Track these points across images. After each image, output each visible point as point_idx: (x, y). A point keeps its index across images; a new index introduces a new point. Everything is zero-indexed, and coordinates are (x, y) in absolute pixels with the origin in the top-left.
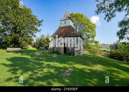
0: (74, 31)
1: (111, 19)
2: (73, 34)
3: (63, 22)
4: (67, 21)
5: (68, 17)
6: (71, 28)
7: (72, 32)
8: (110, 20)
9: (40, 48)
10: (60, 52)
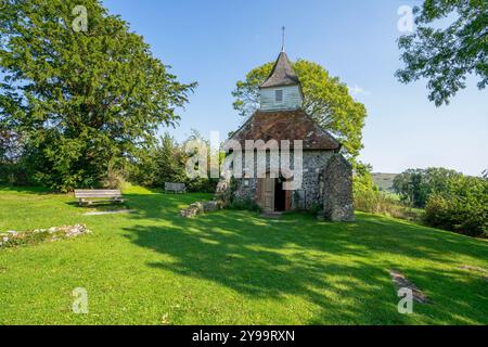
0: (315, 130)
1: (449, 98)
2: (311, 142)
3: (271, 94)
4: (286, 91)
5: (289, 77)
6: (302, 116)
7: (309, 131)
8: (447, 102)
9: (166, 189)
10: (260, 204)
